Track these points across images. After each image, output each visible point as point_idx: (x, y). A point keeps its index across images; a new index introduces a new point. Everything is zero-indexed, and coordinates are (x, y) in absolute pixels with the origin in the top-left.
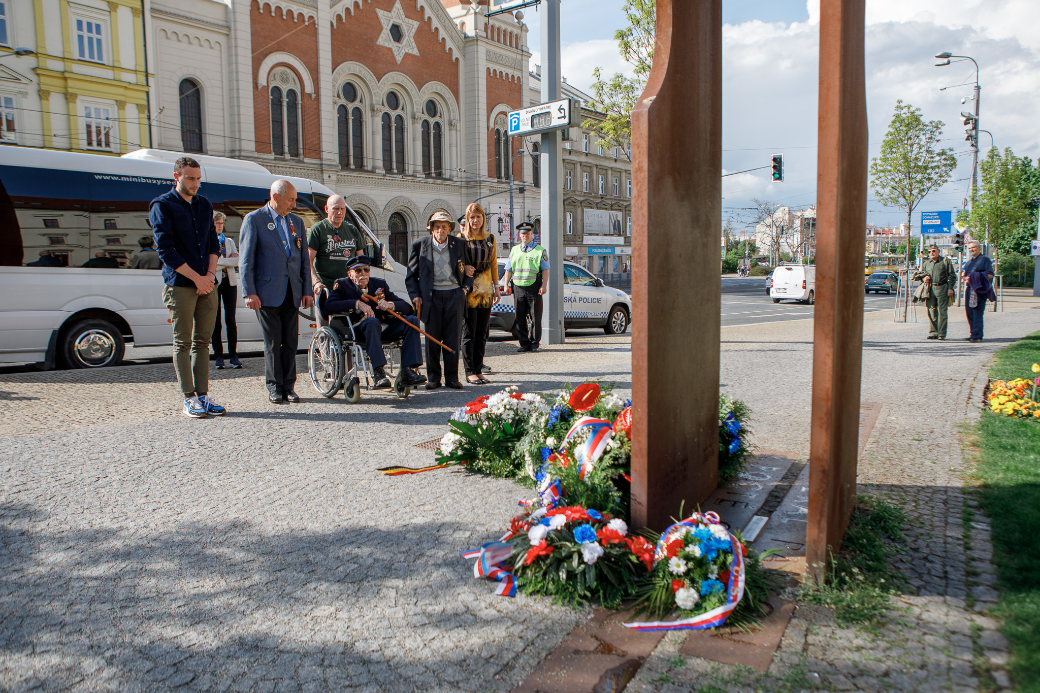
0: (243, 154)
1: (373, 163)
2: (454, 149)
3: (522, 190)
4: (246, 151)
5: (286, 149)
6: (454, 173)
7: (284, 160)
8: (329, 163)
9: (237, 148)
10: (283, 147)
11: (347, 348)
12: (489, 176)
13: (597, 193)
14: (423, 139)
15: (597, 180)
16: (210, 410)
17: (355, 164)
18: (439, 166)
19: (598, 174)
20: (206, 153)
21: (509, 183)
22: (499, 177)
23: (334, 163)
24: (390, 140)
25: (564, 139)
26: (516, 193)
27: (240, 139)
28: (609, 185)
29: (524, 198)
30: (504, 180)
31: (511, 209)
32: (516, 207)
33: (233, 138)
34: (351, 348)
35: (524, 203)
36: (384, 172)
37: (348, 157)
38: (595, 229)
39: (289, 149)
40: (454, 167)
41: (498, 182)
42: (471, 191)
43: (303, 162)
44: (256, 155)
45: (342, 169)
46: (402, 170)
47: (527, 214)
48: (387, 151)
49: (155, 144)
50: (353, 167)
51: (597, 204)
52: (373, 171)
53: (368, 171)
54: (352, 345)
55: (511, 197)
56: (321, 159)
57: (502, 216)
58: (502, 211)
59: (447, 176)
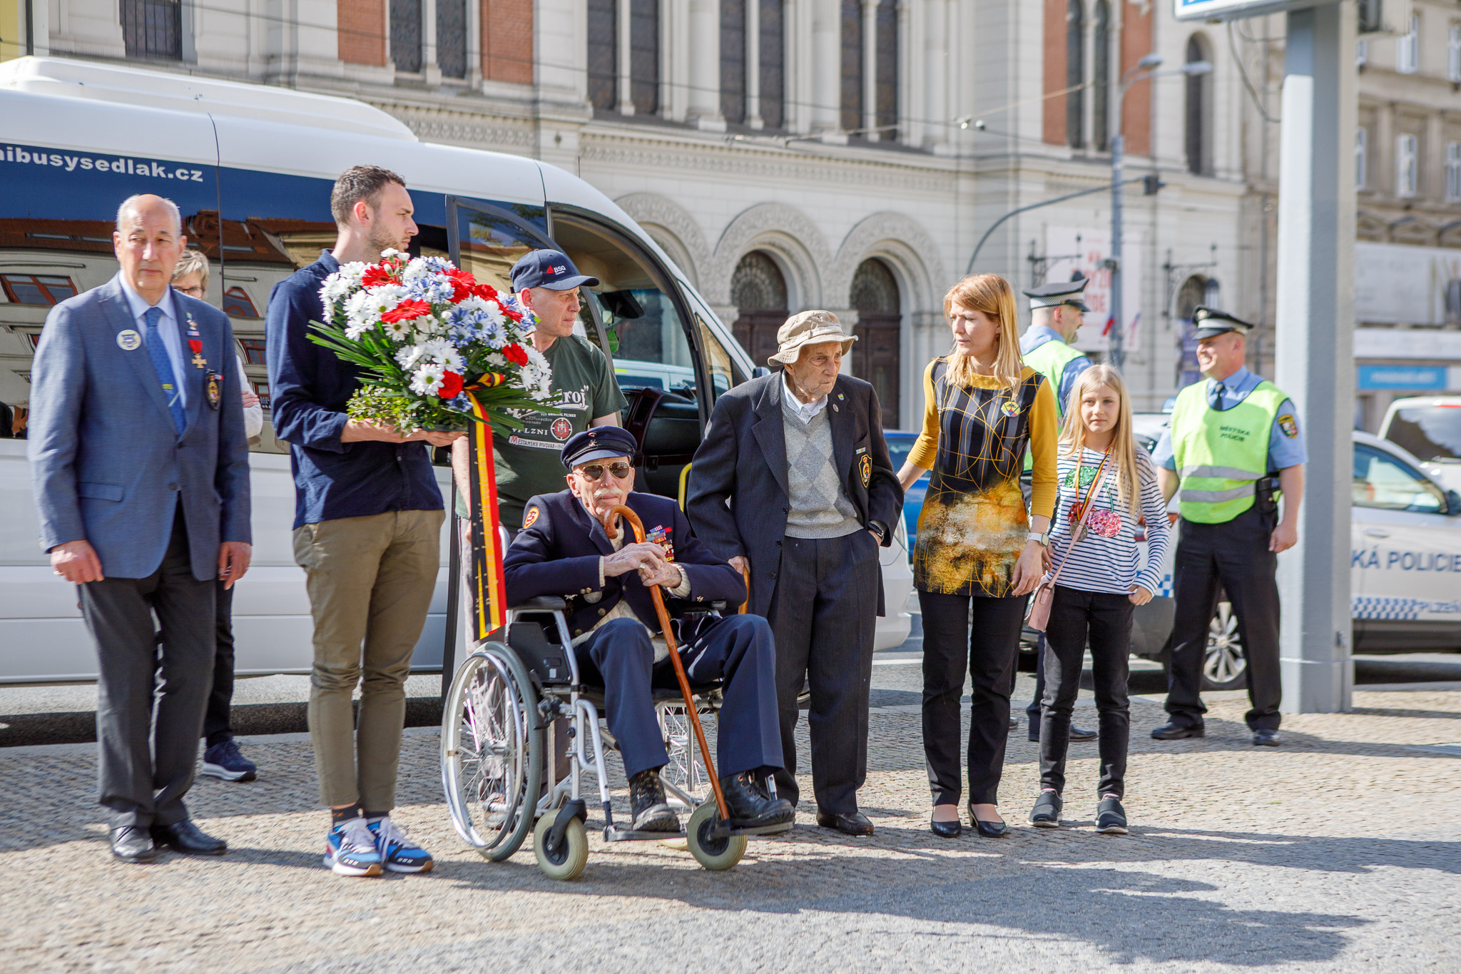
0: (301, 66)
1: (691, 98)
2: (938, 56)
3: (1152, 185)
4: (309, 58)
5: (431, 54)
6: (938, 131)
7: (422, 86)
8: (560, 97)
9: (286, 47)
10: (420, 47)
11: (555, 709)
12: (1048, 139)
13: (1391, 192)
14: (845, 26)
15: (1393, 151)
16: (392, 858)
17: (635, 100)
18: (890, 111)
19: (1397, 129)
20: (194, 69)
21: (1110, 162)
22: (1078, 143)
23: (574, 98)
24: (743, 29)
25: (1364, 29)
26: (1133, 197)
27: (294, 23)
28: (1433, 166)
29: (1154, 209)
30: (1092, 152)
31: (1116, 244)
32: (1131, 237)
33: (273, 20)
34: (564, 708)
35: (1154, 224)
36: (722, 126)
37: (615, 78)
38: (1384, 306)
39: (440, 55)
40: (938, 115)
41: (1075, 159)
42: (988, 186)
43: (478, 93)
44: (340, 69)
45: (597, 116)
46: (777, 122)
47: (1161, 260)
48: (733, 60)
49: (41, 37)
50: (628, 109)
51: (1392, 227)
52: (688, 125)
53: (672, 124)
54: (567, 699)
55: (1117, 208)
56: (533, 84)
57: (1086, 266)
58: (1085, 248)
59: (914, 139)
